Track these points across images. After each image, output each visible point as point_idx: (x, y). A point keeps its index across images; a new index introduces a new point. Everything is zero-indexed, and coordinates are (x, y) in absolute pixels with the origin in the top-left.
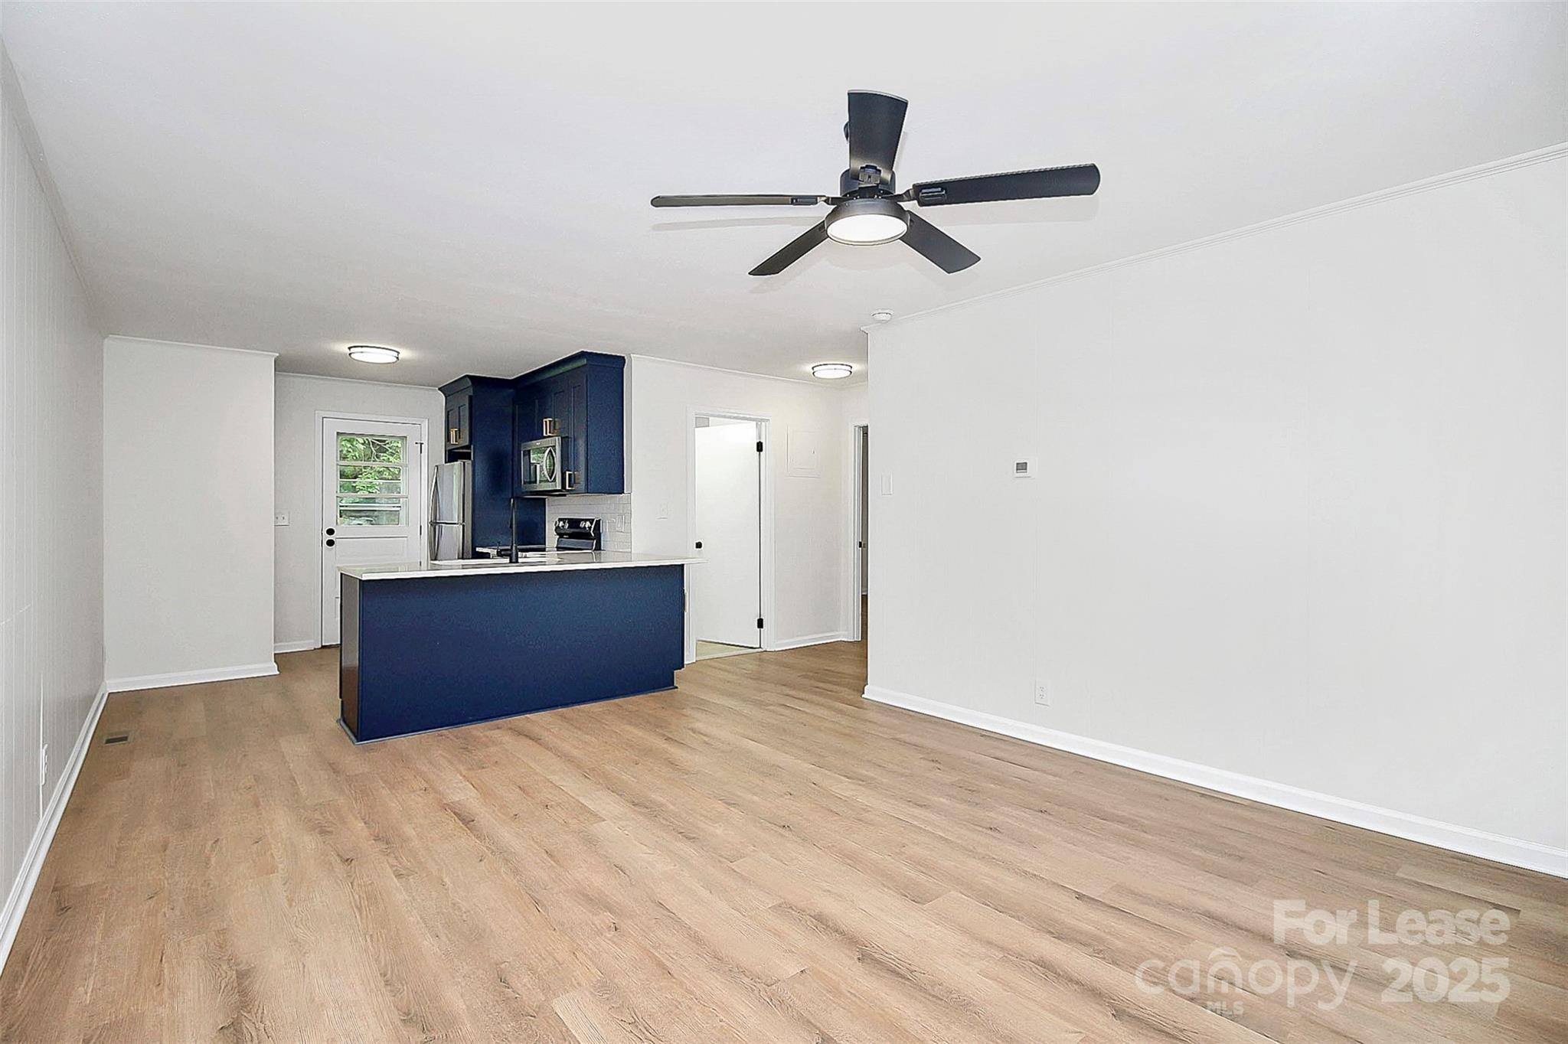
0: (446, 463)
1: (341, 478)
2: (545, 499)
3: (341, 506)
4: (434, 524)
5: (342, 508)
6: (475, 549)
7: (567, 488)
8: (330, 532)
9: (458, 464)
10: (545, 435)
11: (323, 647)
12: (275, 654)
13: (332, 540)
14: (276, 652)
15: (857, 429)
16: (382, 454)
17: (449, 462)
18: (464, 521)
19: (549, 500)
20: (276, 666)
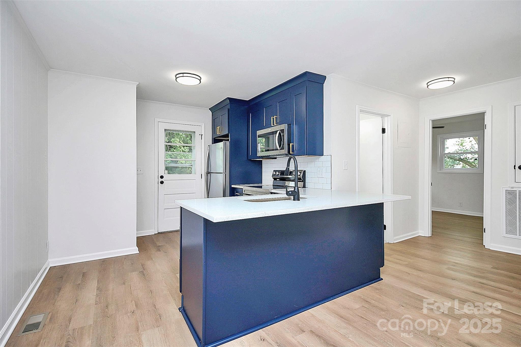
0: (212, 144)
1: (166, 151)
2: (262, 161)
3: (166, 165)
4: (208, 173)
5: (166, 166)
6: (231, 186)
7: (291, 153)
8: (162, 177)
9: (221, 144)
10: (272, 125)
11: (159, 233)
12: (137, 237)
13: (162, 181)
14: (137, 236)
15: (431, 121)
16: (171, 149)
17: (214, 143)
18: (225, 172)
19: (264, 162)
20: (138, 248)
